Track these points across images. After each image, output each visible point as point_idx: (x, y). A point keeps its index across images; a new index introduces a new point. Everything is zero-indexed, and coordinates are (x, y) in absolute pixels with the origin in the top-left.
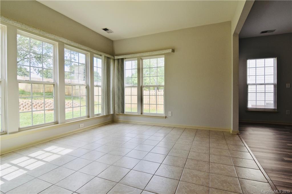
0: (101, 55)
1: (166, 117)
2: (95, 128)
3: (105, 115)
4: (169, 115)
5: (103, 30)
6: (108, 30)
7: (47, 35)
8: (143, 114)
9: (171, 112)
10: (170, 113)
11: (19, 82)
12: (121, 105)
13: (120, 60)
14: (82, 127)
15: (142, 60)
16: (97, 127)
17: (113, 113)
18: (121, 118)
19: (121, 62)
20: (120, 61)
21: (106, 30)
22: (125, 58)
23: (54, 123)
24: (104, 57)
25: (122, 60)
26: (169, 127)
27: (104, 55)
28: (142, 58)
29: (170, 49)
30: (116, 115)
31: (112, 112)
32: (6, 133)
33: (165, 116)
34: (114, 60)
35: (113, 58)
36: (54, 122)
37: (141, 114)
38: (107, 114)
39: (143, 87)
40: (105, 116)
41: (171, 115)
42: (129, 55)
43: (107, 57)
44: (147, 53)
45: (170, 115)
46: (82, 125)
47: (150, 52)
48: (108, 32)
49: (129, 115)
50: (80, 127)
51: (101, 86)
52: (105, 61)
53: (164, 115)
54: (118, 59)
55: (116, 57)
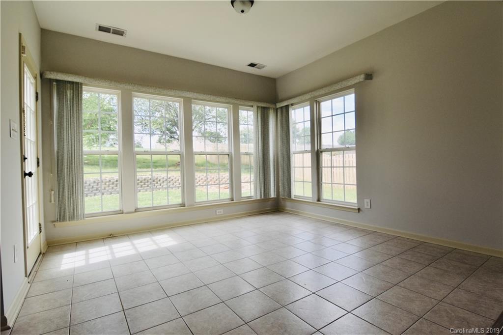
0: (252, 106)
1: (359, 209)
2: (241, 217)
3: (260, 198)
4: (366, 207)
5: (249, 67)
6: (256, 65)
7: (165, 92)
8: (321, 200)
9: (369, 201)
10: (367, 202)
11: (137, 154)
12: (286, 184)
13: (284, 108)
14: (219, 214)
15: (318, 103)
16: (245, 217)
17: (275, 196)
18: (288, 205)
19: (285, 112)
20: (284, 110)
21: (252, 65)
22: (292, 105)
23: (179, 206)
24: (256, 108)
25: (287, 107)
26: (363, 231)
27: (256, 104)
28: (318, 99)
29: (362, 74)
30: (281, 200)
31: (273, 195)
32: (123, 213)
33: (357, 208)
34: (276, 110)
35: (274, 107)
36: (180, 204)
37: (319, 200)
38: (263, 198)
39: (321, 152)
40: (259, 200)
41: (369, 207)
42: (295, 99)
43: (261, 107)
44: (321, 90)
45: (368, 205)
46: (220, 212)
47: (327, 88)
48: (258, 68)
49: (299, 202)
50: (217, 214)
51: (254, 154)
52: (258, 113)
53: (357, 205)
54: (282, 107)
55: (279, 105)
